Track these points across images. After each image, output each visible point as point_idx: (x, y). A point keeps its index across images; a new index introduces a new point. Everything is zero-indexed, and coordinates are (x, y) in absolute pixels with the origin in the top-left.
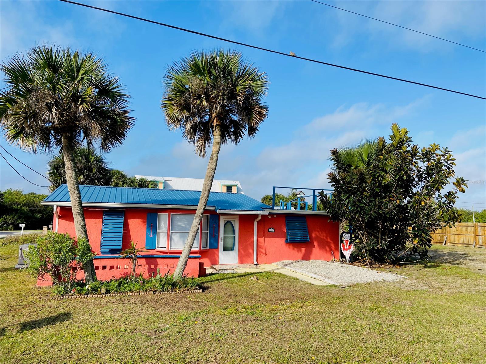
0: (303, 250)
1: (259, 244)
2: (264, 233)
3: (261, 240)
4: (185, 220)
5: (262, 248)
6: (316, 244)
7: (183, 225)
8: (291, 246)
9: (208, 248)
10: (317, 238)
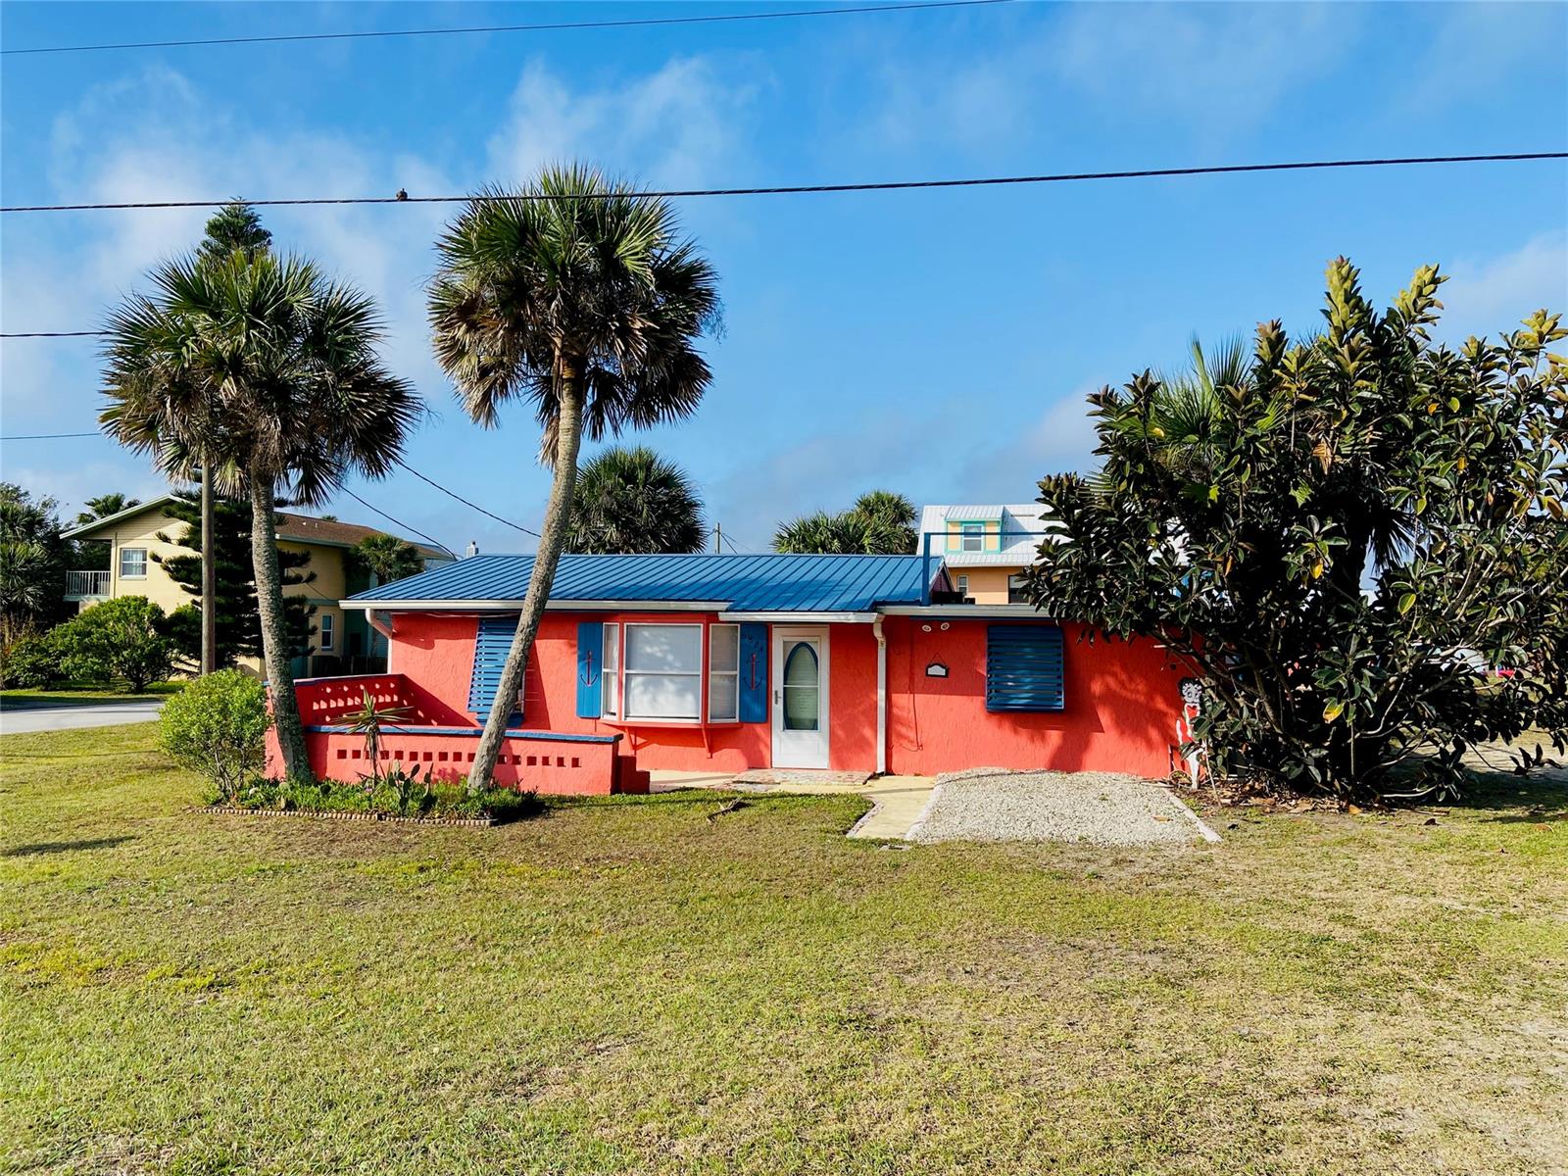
0: (1054, 737)
1: (895, 711)
2: (912, 679)
3: (902, 700)
4: (663, 640)
5: (908, 726)
6: (1105, 717)
7: (659, 654)
8: (1007, 725)
9: (737, 720)
10: (1110, 698)
